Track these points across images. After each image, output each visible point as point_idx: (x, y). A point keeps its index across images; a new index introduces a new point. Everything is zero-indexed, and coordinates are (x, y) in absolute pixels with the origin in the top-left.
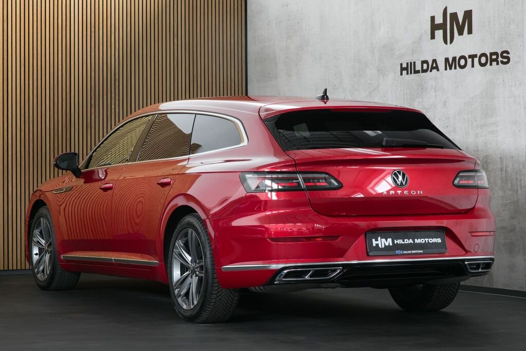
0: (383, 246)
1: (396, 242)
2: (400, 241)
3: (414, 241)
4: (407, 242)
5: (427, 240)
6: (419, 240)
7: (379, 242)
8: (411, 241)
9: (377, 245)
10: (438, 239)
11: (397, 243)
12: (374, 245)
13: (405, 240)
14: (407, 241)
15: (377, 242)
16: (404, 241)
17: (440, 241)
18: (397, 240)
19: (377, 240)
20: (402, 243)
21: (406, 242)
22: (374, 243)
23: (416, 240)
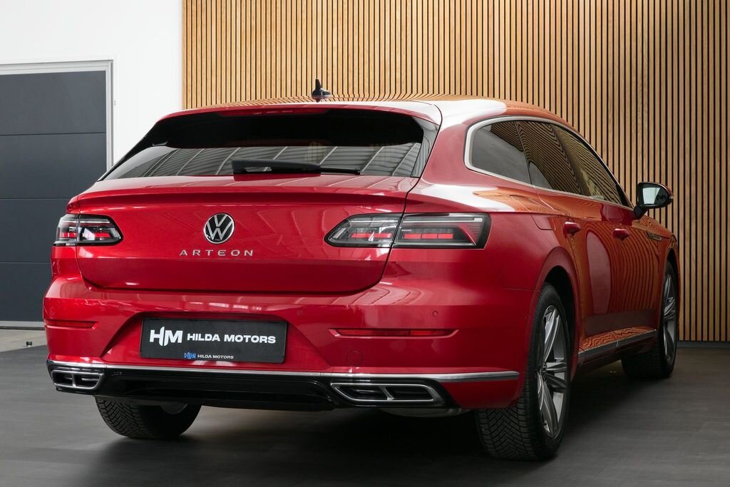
0: (166, 344)
1: (189, 337)
2: (196, 337)
3: (222, 338)
4: (209, 340)
5: (247, 337)
6: (233, 336)
7: (160, 336)
8: (217, 338)
9: (157, 340)
10: (270, 338)
11: (191, 339)
12: (152, 340)
13: (207, 335)
14: (209, 338)
15: (157, 336)
16: (203, 337)
17: (274, 341)
18: (191, 335)
19: (157, 332)
20: (200, 339)
21: (206, 339)
22: (153, 335)
23: (226, 337)
